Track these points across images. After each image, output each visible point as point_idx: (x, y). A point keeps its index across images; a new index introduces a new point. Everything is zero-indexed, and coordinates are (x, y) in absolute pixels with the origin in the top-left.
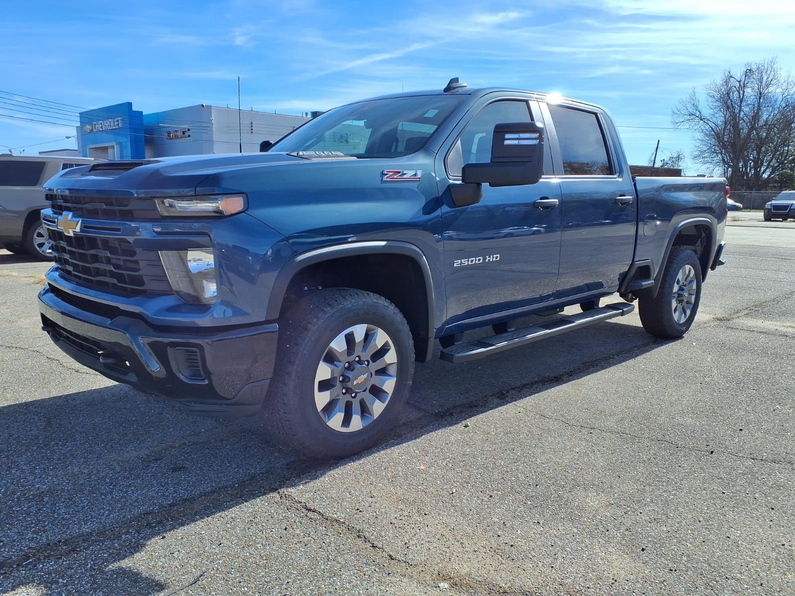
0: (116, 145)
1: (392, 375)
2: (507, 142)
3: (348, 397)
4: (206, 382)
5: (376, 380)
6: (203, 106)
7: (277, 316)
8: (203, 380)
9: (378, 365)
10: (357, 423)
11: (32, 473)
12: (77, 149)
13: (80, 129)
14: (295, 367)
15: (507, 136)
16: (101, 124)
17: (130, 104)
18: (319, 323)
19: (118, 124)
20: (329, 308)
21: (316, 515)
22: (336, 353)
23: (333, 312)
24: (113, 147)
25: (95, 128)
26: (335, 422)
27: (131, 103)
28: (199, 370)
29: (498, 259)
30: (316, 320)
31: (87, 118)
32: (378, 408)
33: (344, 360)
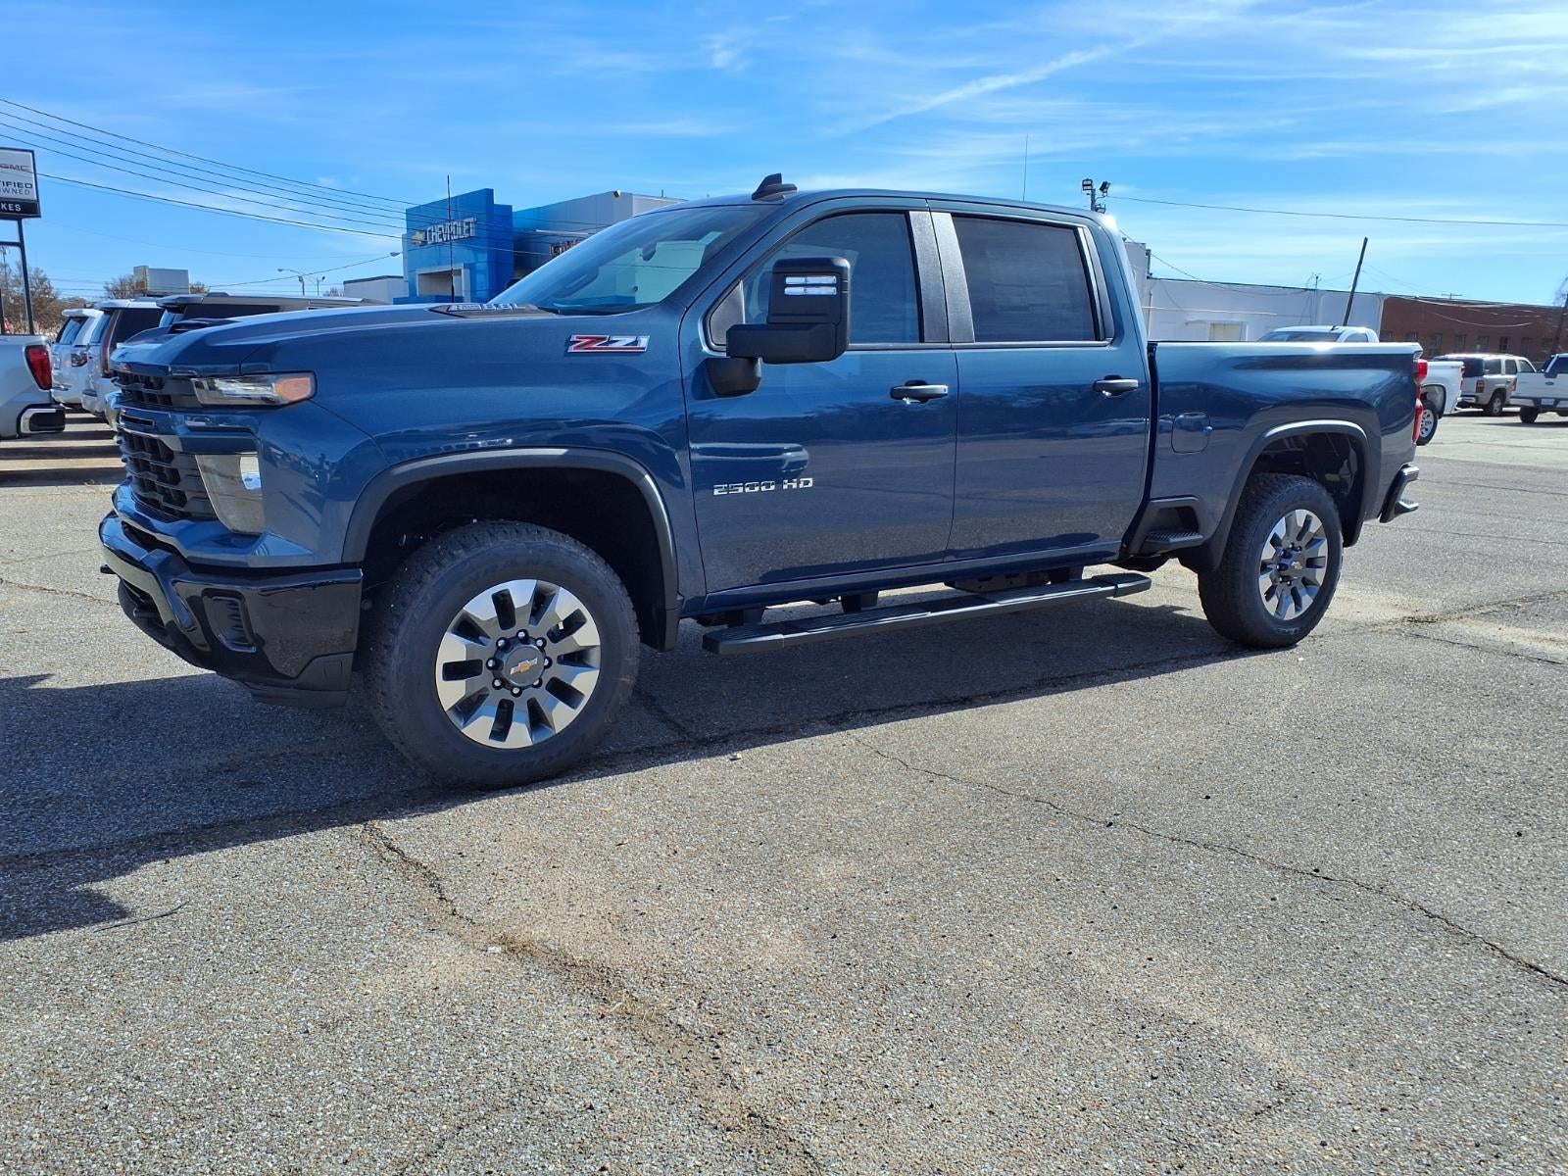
0: (465, 267)
1: (592, 665)
2: (788, 291)
3: (505, 694)
4: (253, 650)
5: (559, 671)
6: (616, 194)
7: (361, 557)
8: (250, 646)
9: (564, 647)
10: (520, 736)
11: (52, 775)
12: (402, 275)
13: (407, 239)
14: (399, 638)
15: (789, 280)
16: (441, 229)
17: (489, 193)
18: (442, 573)
19: (468, 230)
20: (461, 551)
21: (395, 856)
22: (476, 622)
23: (467, 557)
24: (459, 272)
25: (431, 239)
26: (479, 729)
27: (492, 191)
28: (242, 631)
29: (810, 485)
30: (437, 568)
31: (418, 218)
32: (562, 716)
33: (496, 635)
